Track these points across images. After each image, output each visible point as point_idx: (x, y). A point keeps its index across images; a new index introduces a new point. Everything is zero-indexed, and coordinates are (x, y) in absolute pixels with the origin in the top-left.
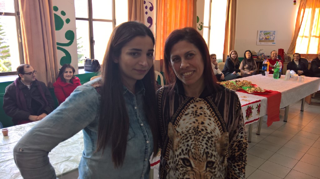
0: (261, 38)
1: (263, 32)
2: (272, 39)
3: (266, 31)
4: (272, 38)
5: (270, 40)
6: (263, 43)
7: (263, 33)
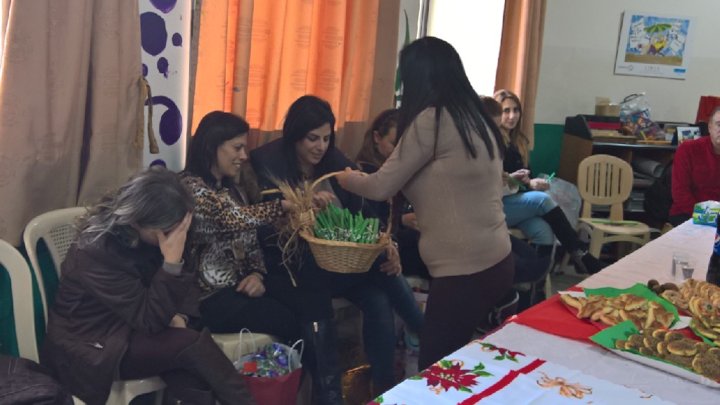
0: (634, 45)
1: (642, 20)
2: (674, 53)
3: (656, 19)
4: (675, 47)
5: (668, 55)
6: (639, 67)
7: (642, 27)
